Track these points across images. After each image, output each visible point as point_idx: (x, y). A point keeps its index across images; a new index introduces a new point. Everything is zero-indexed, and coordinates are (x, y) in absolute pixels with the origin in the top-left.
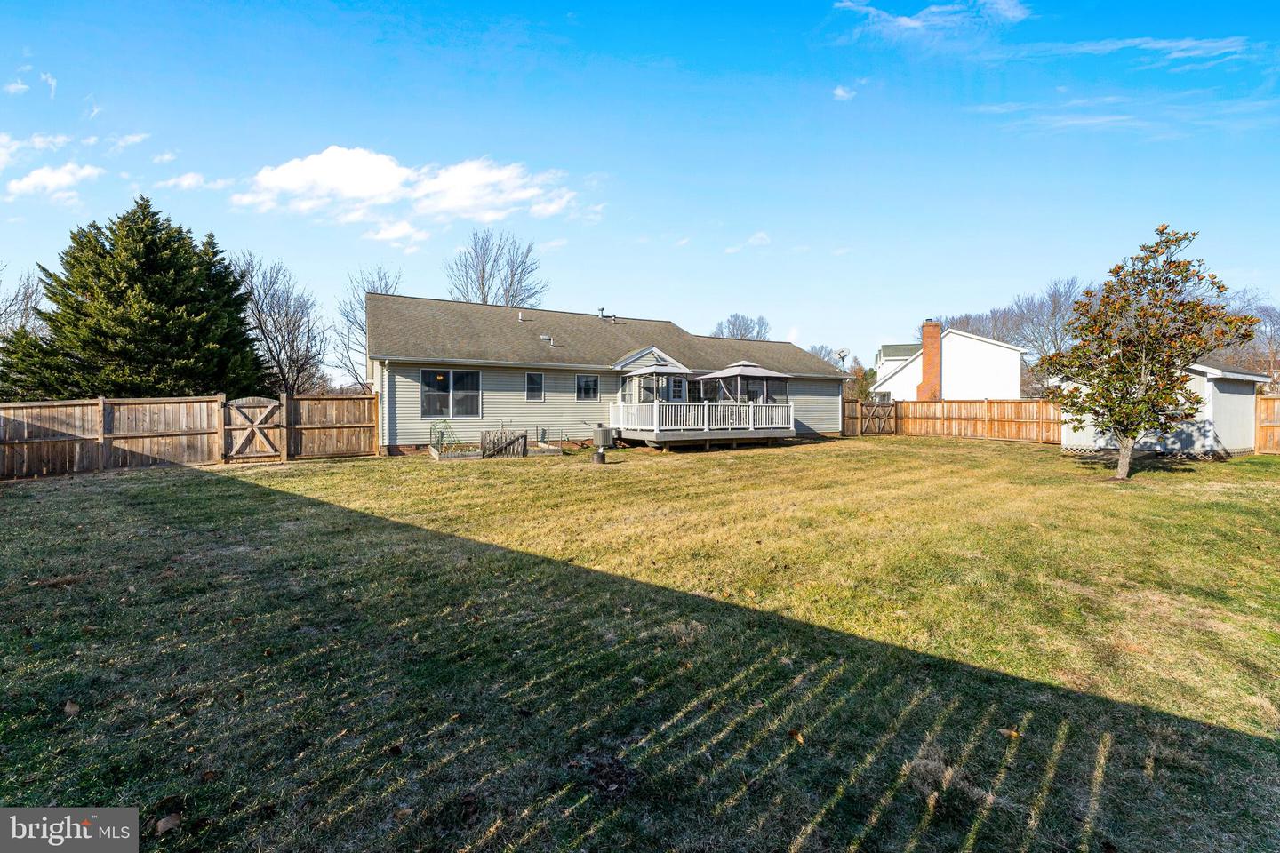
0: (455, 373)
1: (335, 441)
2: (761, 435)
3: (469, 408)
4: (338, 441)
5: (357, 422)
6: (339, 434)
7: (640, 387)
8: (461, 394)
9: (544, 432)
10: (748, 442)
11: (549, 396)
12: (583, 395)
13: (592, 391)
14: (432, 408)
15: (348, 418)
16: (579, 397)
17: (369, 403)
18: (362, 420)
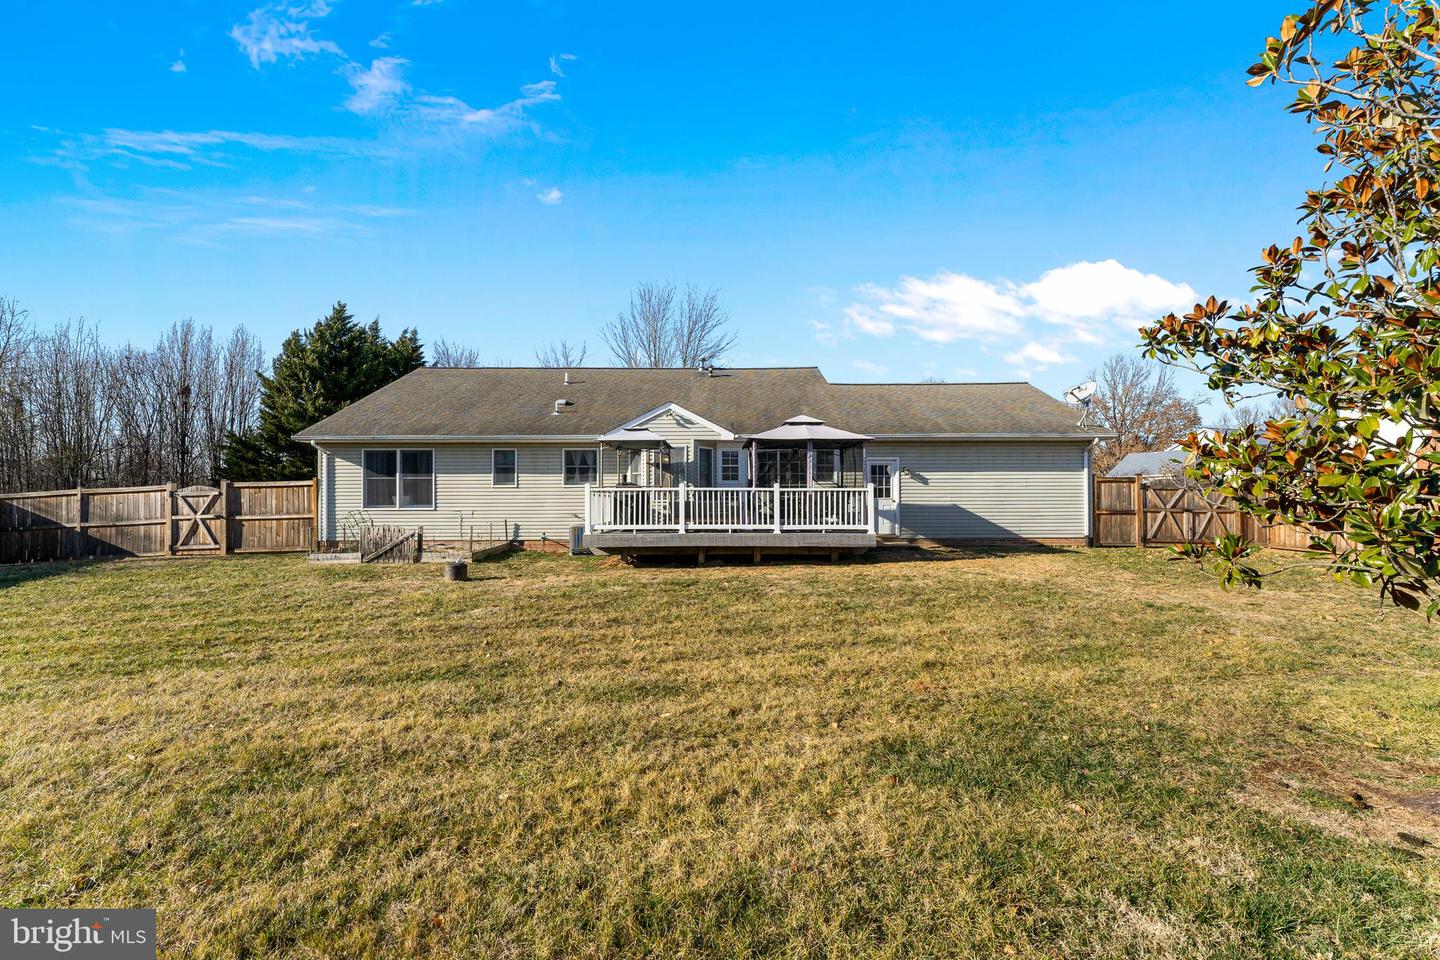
0: (403, 453)
1: (274, 534)
2: (796, 542)
3: (420, 496)
4: (278, 535)
5: (297, 514)
6: (279, 526)
7: (648, 463)
8: (410, 478)
9: (517, 527)
10: (786, 552)
11: (525, 479)
12: (577, 475)
13: (591, 471)
14: (377, 496)
15: (287, 509)
16: (568, 480)
17: (309, 491)
18: (301, 510)
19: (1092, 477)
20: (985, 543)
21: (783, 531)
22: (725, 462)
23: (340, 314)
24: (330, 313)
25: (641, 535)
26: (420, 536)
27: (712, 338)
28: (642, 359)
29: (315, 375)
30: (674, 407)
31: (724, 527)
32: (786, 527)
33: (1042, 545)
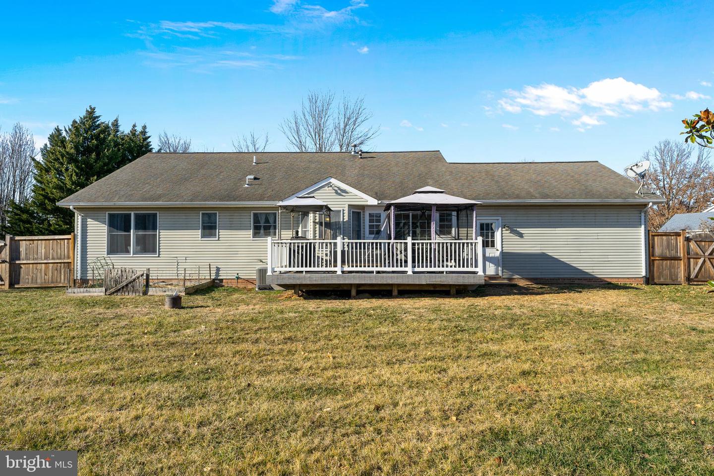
0: (137, 216)
1: (43, 274)
2: (424, 280)
3: (148, 246)
4: (45, 274)
5: (59, 259)
6: (47, 268)
7: (315, 222)
8: (141, 233)
9: (218, 269)
10: (417, 288)
11: (223, 233)
12: (262, 231)
13: (272, 227)
14: (116, 247)
15: (53, 255)
16: (256, 234)
17: (68, 243)
18: (62, 257)
19: (647, 232)
20: (566, 281)
21: (414, 272)
22: (371, 221)
23: (91, 115)
24: (83, 114)
25: (309, 275)
26: (148, 276)
27: (361, 130)
28: (311, 147)
29: (72, 159)
30: (333, 181)
31: (370, 269)
32: (416, 269)
33: (610, 283)
